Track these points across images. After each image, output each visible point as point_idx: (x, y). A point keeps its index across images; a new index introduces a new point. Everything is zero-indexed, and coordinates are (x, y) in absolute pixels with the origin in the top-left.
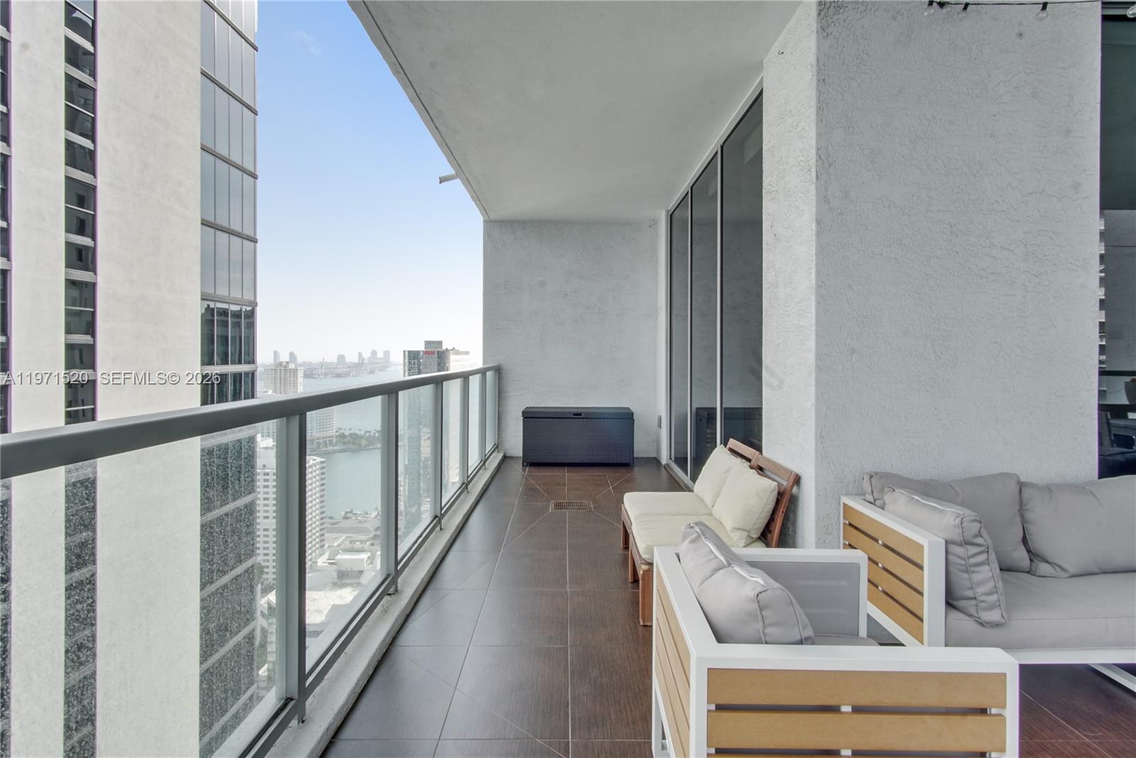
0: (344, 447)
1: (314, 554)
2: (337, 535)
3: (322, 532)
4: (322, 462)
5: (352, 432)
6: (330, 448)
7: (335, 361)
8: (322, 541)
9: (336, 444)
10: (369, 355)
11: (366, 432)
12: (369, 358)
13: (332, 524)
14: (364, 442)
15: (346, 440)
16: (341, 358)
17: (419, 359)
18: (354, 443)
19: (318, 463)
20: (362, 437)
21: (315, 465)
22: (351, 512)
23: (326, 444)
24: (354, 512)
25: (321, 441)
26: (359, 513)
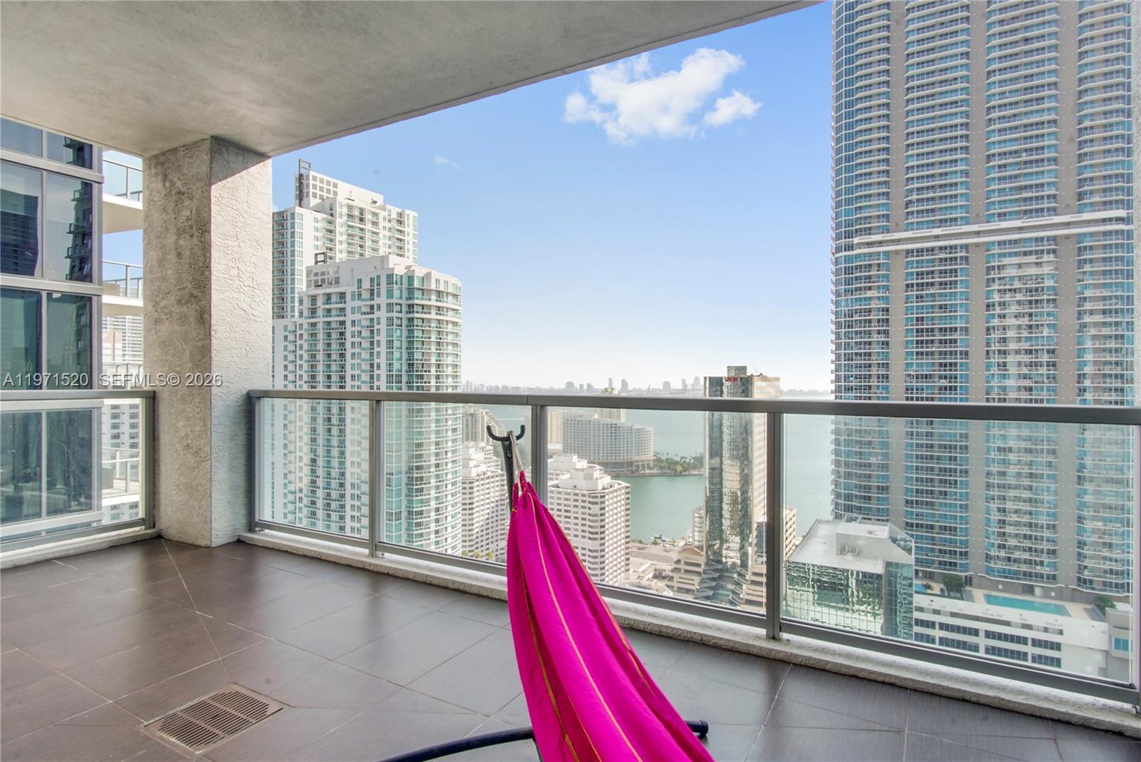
0: (660, 471)
1: (619, 577)
2: (641, 560)
3: (627, 556)
4: (627, 488)
5: (670, 456)
6: (648, 471)
7: (661, 388)
8: (627, 565)
9: (652, 468)
10: (692, 382)
11: (682, 458)
12: (693, 385)
13: (639, 549)
14: (679, 468)
15: (663, 465)
16: (667, 384)
17: (722, 384)
18: (669, 468)
19: (623, 488)
20: (677, 463)
21: (620, 489)
22: (660, 538)
23: (644, 467)
24: (663, 539)
25: (640, 464)
26: (667, 540)
